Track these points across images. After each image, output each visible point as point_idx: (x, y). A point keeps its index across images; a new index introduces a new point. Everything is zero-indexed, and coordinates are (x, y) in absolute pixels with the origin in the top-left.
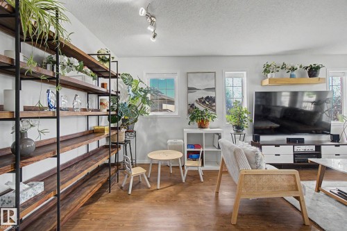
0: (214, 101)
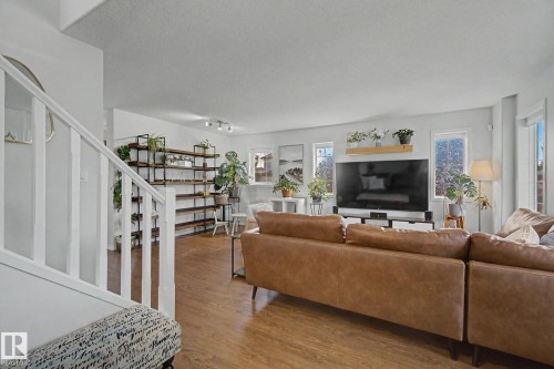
0: (301, 173)
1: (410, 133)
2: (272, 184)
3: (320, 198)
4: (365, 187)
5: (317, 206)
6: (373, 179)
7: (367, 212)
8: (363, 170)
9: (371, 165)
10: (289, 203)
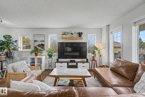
0: (44, 46)
1: (82, 33)
2: (30, 50)
3: (52, 56)
4: (66, 50)
5: (50, 59)
6: (68, 48)
7: (69, 60)
8: (65, 45)
9: (67, 43)
10: (39, 59)
